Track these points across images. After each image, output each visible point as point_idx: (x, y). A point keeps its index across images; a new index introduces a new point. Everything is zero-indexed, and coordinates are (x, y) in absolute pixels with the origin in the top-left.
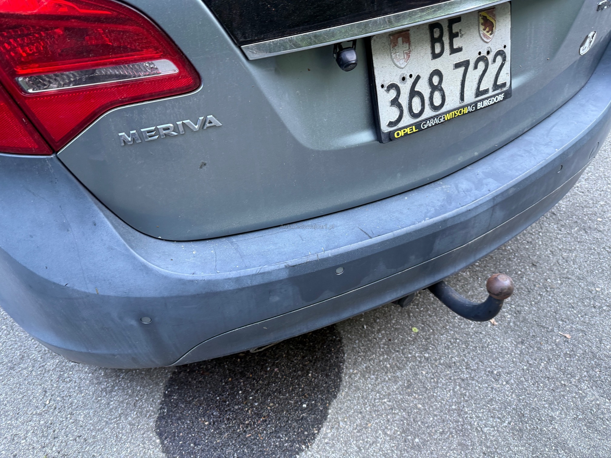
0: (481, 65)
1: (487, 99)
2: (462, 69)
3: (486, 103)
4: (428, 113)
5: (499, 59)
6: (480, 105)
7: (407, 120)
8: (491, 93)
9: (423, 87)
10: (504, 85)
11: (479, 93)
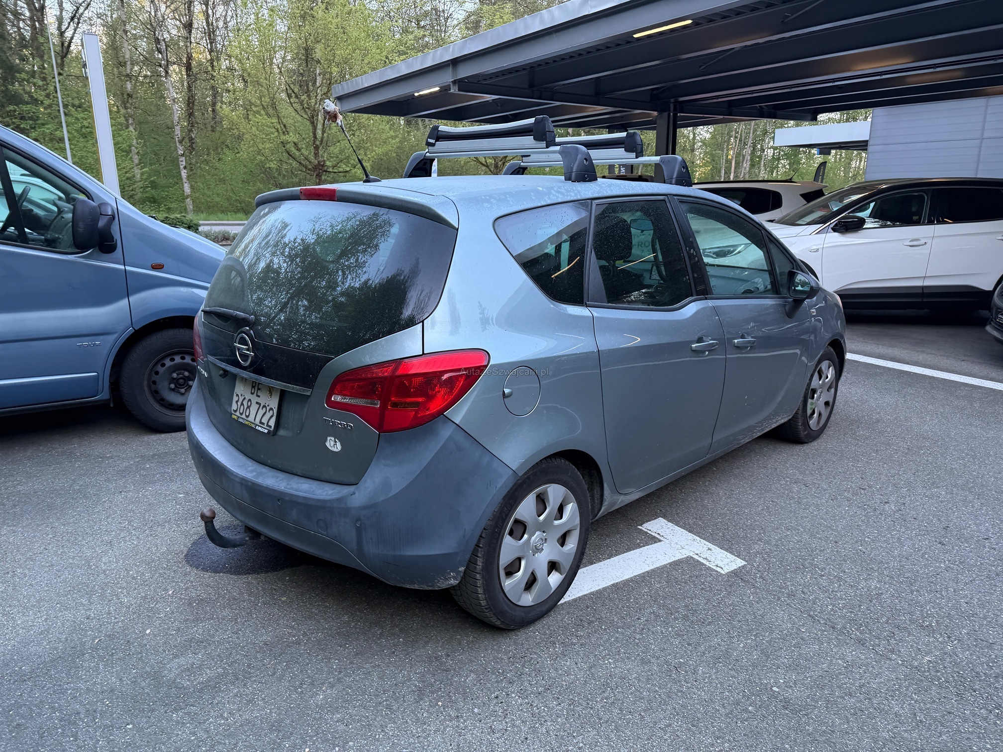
0: (264, 409)
1: (261, 427)
2: (258, 406)
3: (260, 429)
4: (244, 416)
5: (271, 412)
6: (257, 427)
7: (238, 413)
8: (265, 427)
9: (245, 403)
10: (270, 427)
11: (261, 422)
